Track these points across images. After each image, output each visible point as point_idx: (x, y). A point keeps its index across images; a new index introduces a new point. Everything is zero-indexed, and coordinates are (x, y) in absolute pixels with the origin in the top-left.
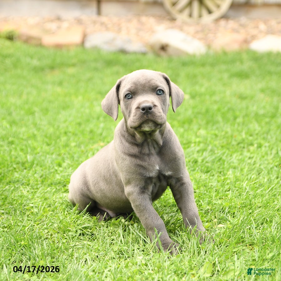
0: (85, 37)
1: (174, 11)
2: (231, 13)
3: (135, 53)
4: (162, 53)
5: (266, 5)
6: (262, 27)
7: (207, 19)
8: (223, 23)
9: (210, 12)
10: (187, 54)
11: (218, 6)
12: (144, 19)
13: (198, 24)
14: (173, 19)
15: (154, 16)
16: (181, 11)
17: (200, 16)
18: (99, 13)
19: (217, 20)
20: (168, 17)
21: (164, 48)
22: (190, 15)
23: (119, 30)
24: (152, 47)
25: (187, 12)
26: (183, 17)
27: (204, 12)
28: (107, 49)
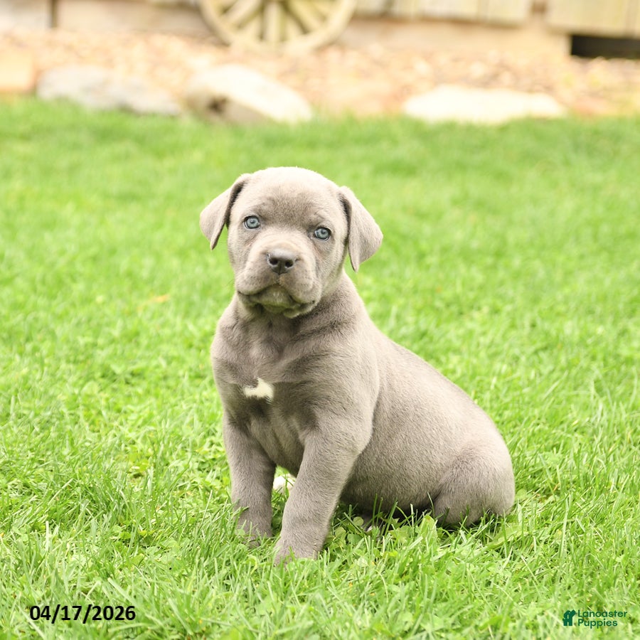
0: (38, 74)
1: (225, 26)
2: (352, 36)
3: (153, 115)
4: (215, 118)
5: (428, 20)
6: (422, 67)
7: (299, 46)
8: (333, 55)
9: (304, 30)
10: (271, 121)
11: (323, 18)
12: (159, 41)
13: (280, 56)
14: (223, 44)
15: (179, 34)
16: (241, 26)
17: (283, 39)
18: (54, 22)
19: (321, 49)
20: (212, 39)
21: (217, 106)
22: (262, 36)
23: (110, 63)
24: (191, 104)
25: (253, 28)
26: (244, 40)
27: (292, 30)
28: (90, 103)
